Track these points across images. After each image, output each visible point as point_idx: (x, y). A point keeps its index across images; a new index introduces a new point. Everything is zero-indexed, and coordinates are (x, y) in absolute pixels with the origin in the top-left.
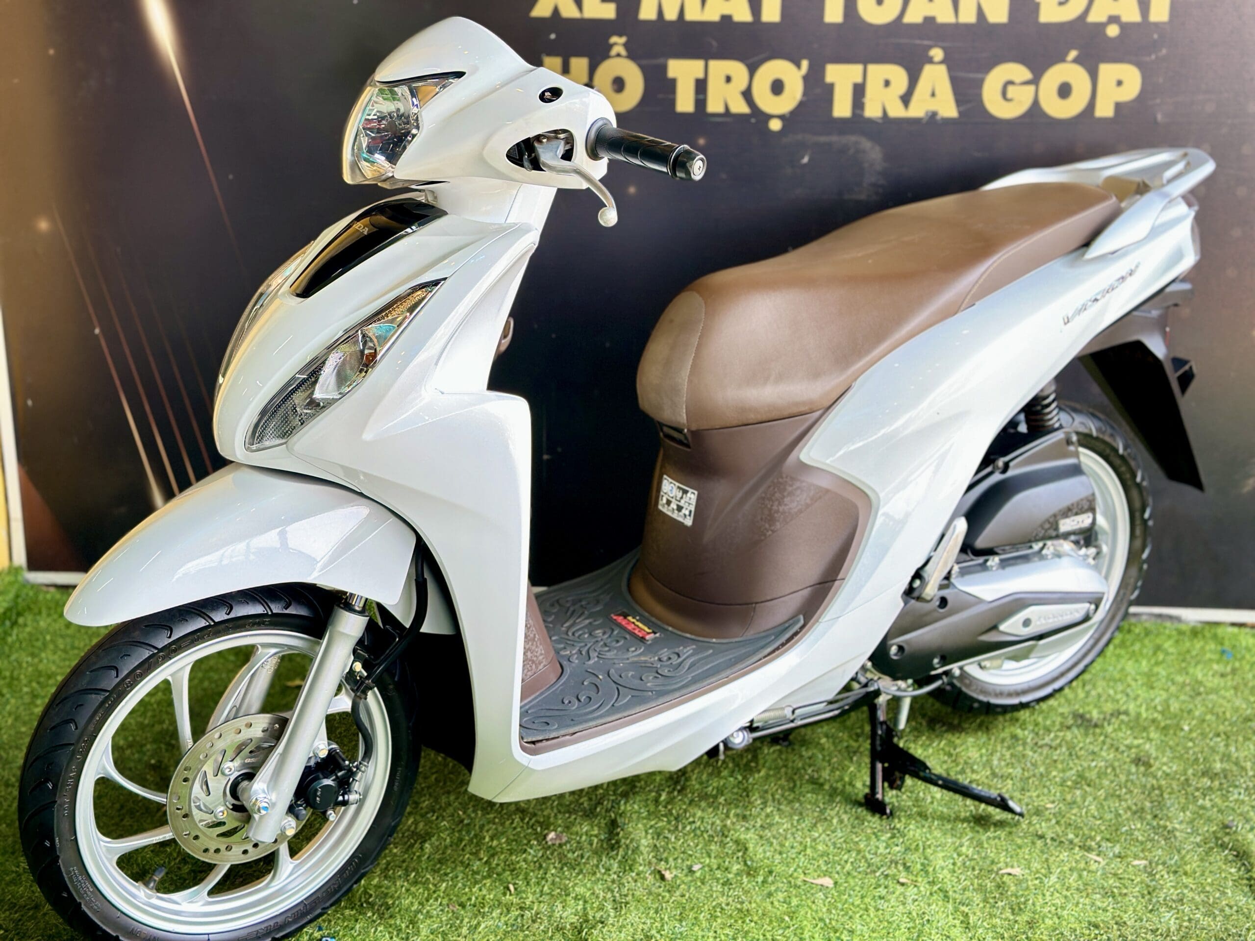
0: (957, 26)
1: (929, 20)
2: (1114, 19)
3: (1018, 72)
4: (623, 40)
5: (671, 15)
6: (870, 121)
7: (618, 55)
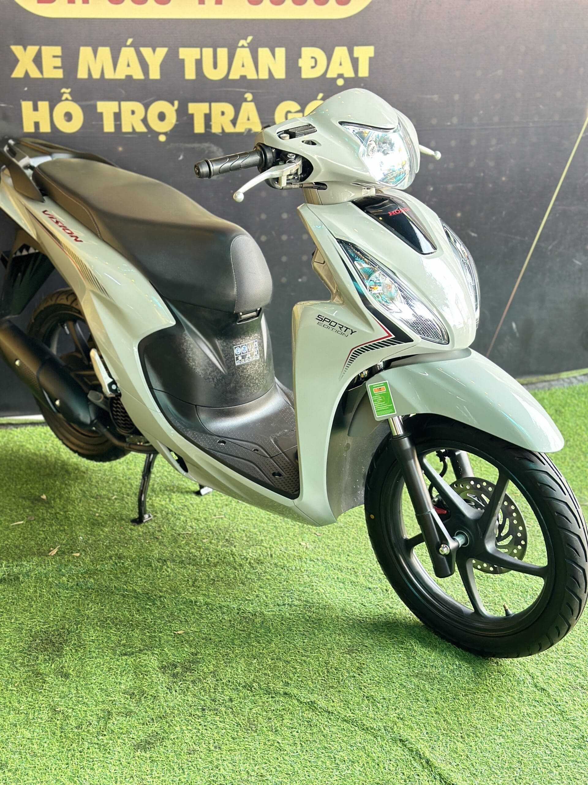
0: (258, 80)
1: (243, 77)
2: (341, 76)
3: (294, 106)
4: (69, 90)
5: (96, 75)
6: (215, 134)
7: (67, 99)
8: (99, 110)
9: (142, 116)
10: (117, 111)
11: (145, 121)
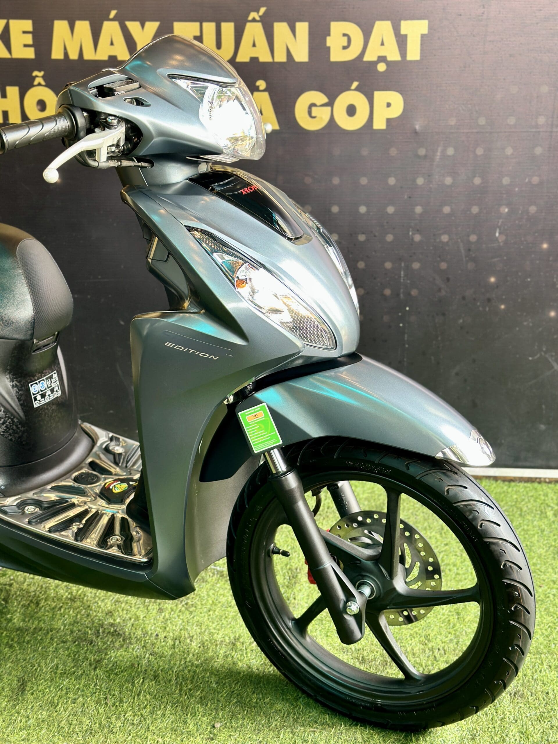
0: (273, 64)
1: (255, 60)
2: (382, 59)
3: (319, 98)
4: (42, 74)
5: (74, 56)
7: (39, 84)
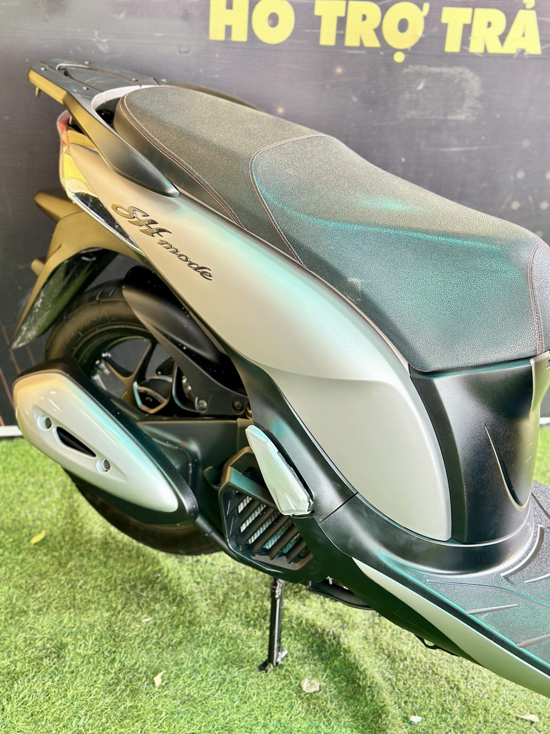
6: (474, 56)
8: (317, 13)
9: (376, 25)
10: (342, 14)
11: (379, 31)
